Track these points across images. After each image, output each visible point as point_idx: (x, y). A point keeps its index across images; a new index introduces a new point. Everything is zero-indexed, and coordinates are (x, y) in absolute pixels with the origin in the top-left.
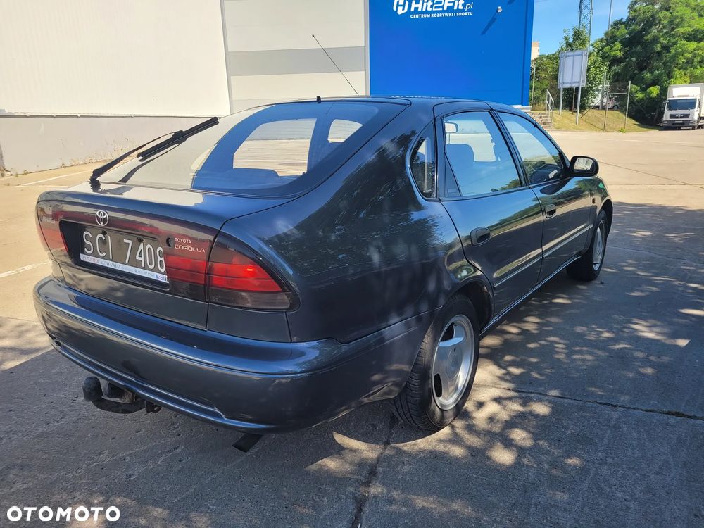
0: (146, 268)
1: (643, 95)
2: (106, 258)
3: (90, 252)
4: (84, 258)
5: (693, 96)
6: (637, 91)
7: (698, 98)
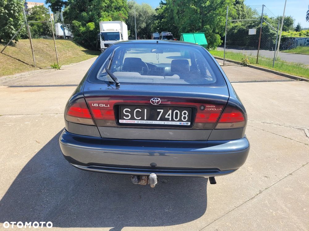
0: (173, 120)
1: (85, 28)
2: (142, 119)
3: (129, 118)
4: (121, 121)
5: (117, 30)
6: (80, 26)
7: (120, 32)
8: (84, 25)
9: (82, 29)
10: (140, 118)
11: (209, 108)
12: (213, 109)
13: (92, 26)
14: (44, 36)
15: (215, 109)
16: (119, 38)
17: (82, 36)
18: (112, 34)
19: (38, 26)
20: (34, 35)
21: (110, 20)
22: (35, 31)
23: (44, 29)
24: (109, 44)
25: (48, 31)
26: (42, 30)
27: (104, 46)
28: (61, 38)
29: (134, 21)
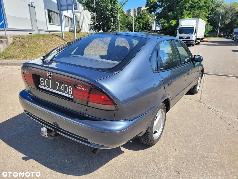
0: (64, 92)
1: (168, 24)
2: (49, 87)
3: (43, 85)
4: (40, 86)
5: (192, 26)
6: (165, 22)
7: (195, 27)
8: (168, 22)
9: (166, 25)
10: (48, 86)
11: (80, 87)
12: (82, 89)
13: (174, 22)
14: (145, 31)
15: (84, 89)
16: (193, 32)
17: (166, 31)
18: (187, 29)
19: (143, 23)
20: (139, 29)
21: (190, 18)
22: (140, 27)
23: (146, 26)
24: (183, 37)
25: (149, 27)
26: (145, 26)
27: (179, 38)
28: (154, 31)
29: (219, 18)
